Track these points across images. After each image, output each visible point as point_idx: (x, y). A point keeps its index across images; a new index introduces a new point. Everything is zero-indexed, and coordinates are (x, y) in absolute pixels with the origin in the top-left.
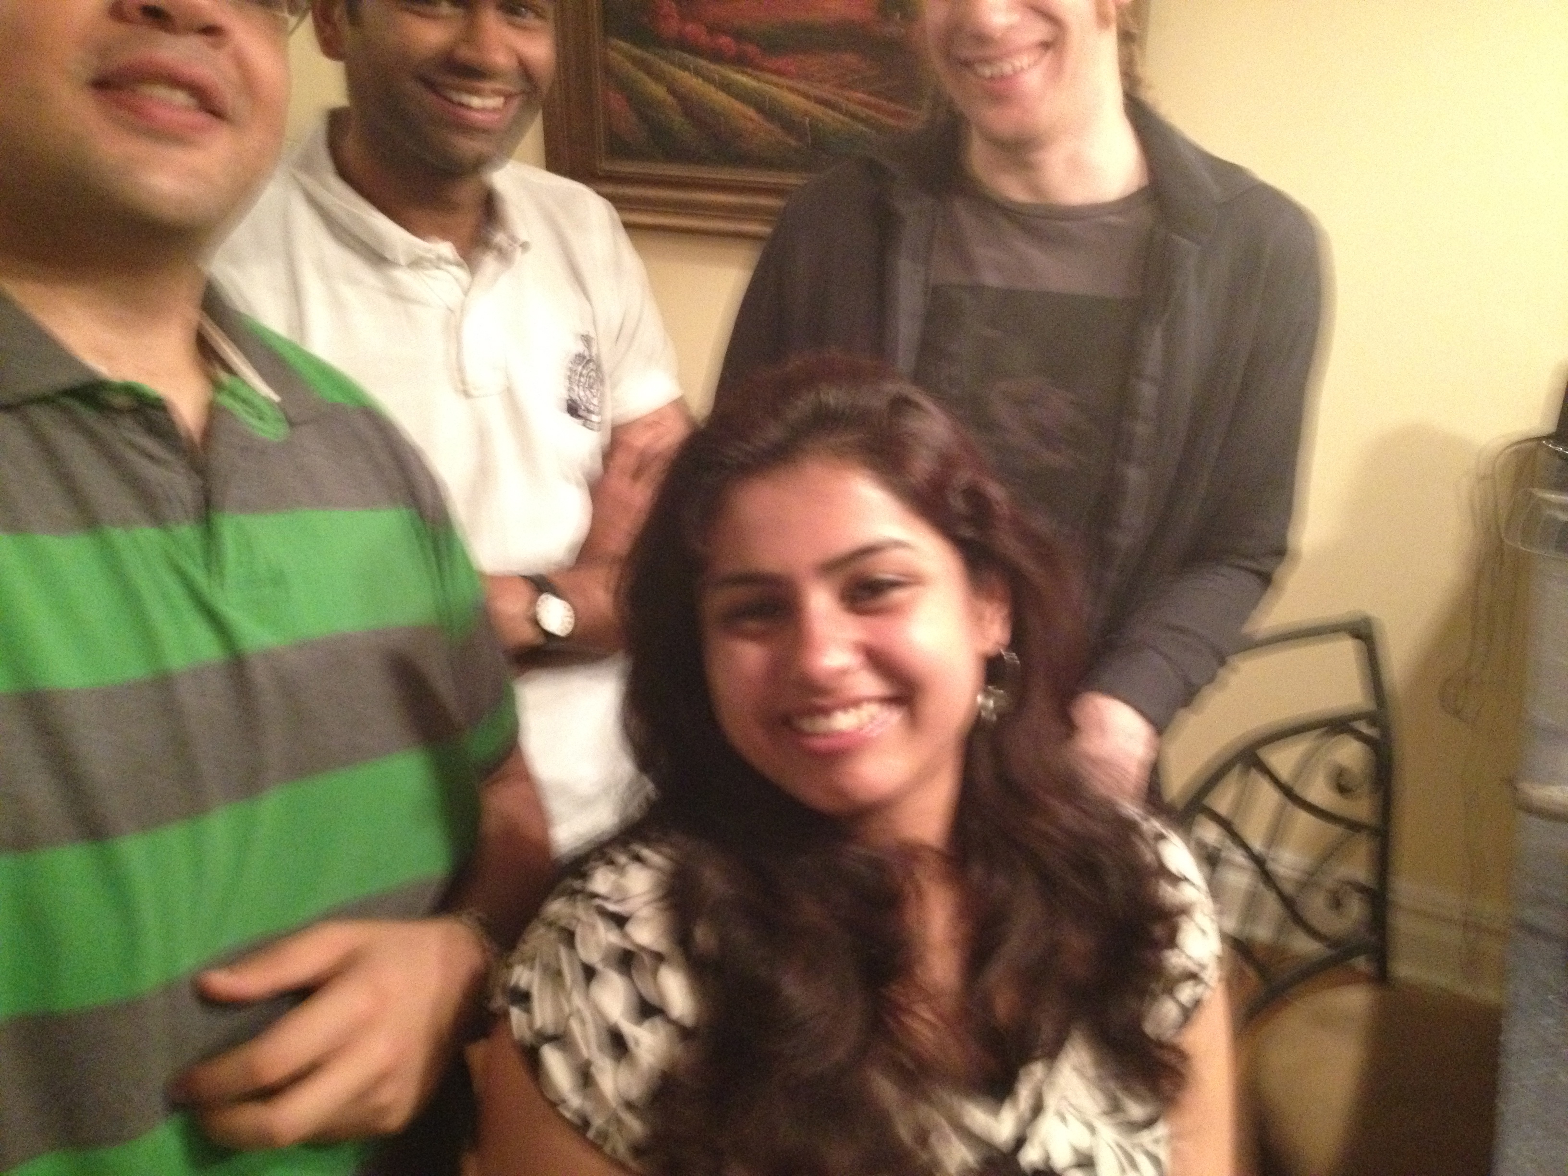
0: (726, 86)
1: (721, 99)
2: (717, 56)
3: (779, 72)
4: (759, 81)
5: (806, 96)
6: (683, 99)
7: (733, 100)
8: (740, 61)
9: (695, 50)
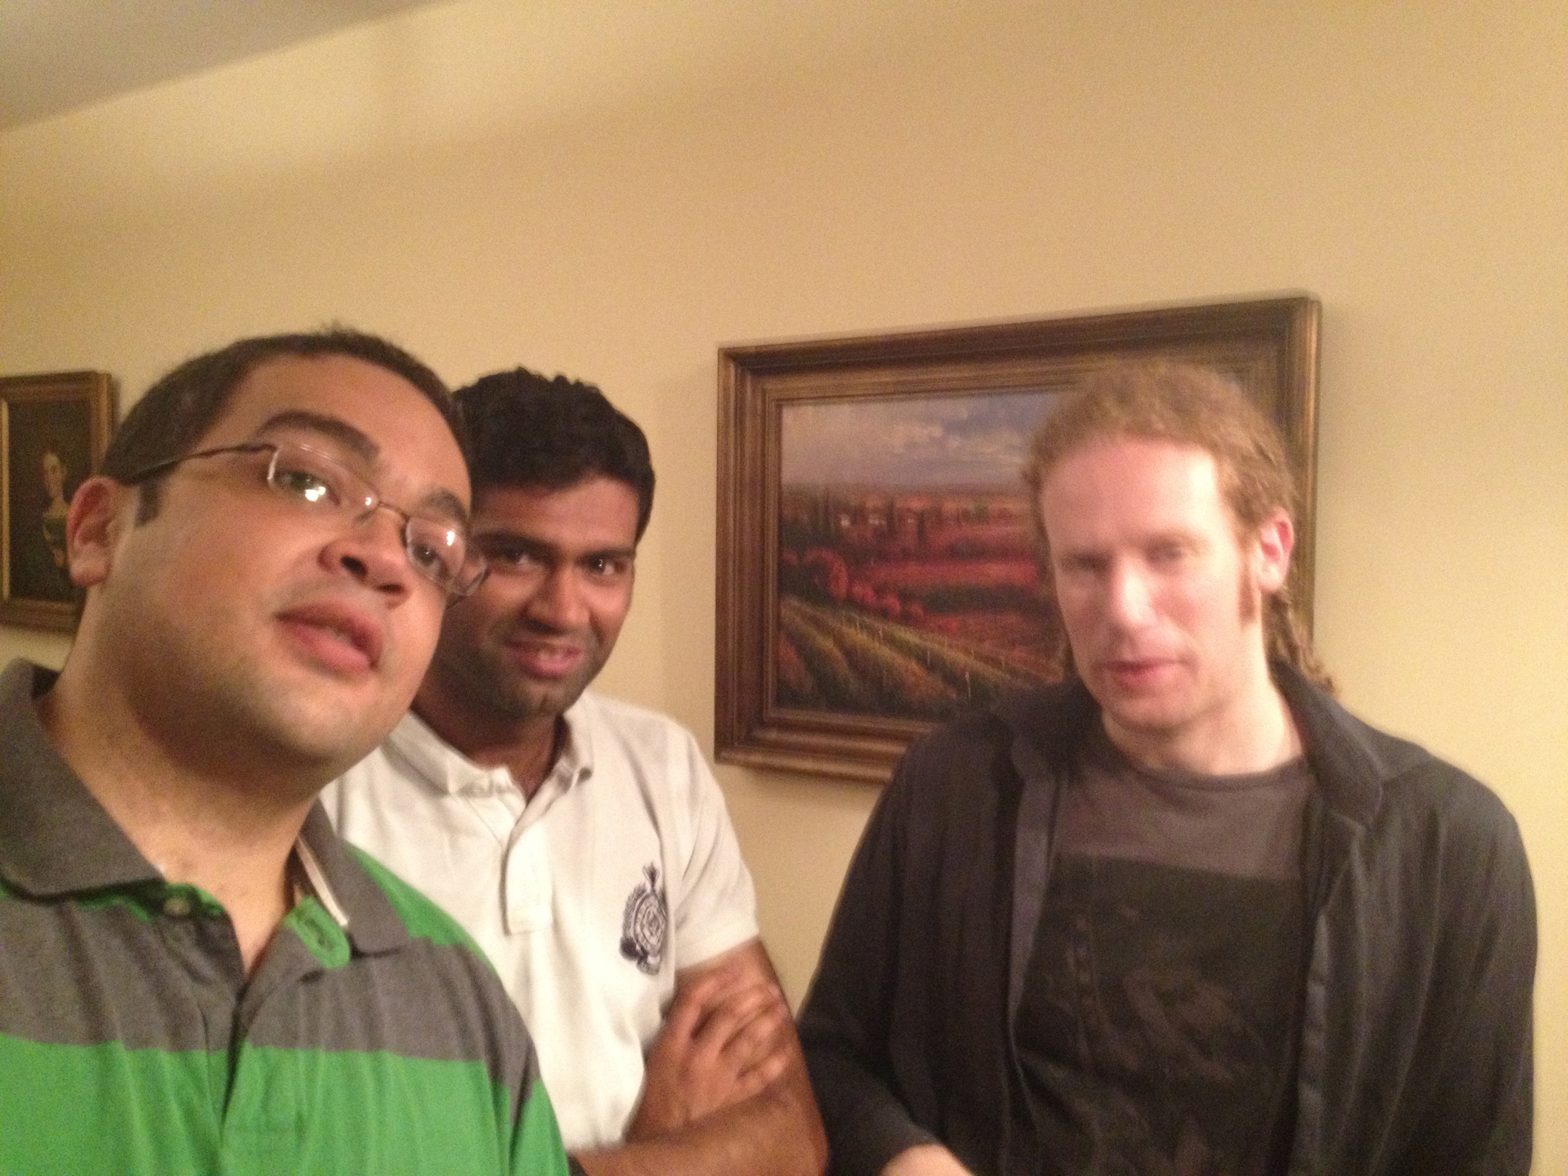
0: (891, 641)
1: (886, 653)
2: (884, 614)
3: (941, 630)
4: (921, 638)
5: (967, 651)
6: (849, 653)
7: (894, 653)
8: (906, 619)
9: (862, 607)
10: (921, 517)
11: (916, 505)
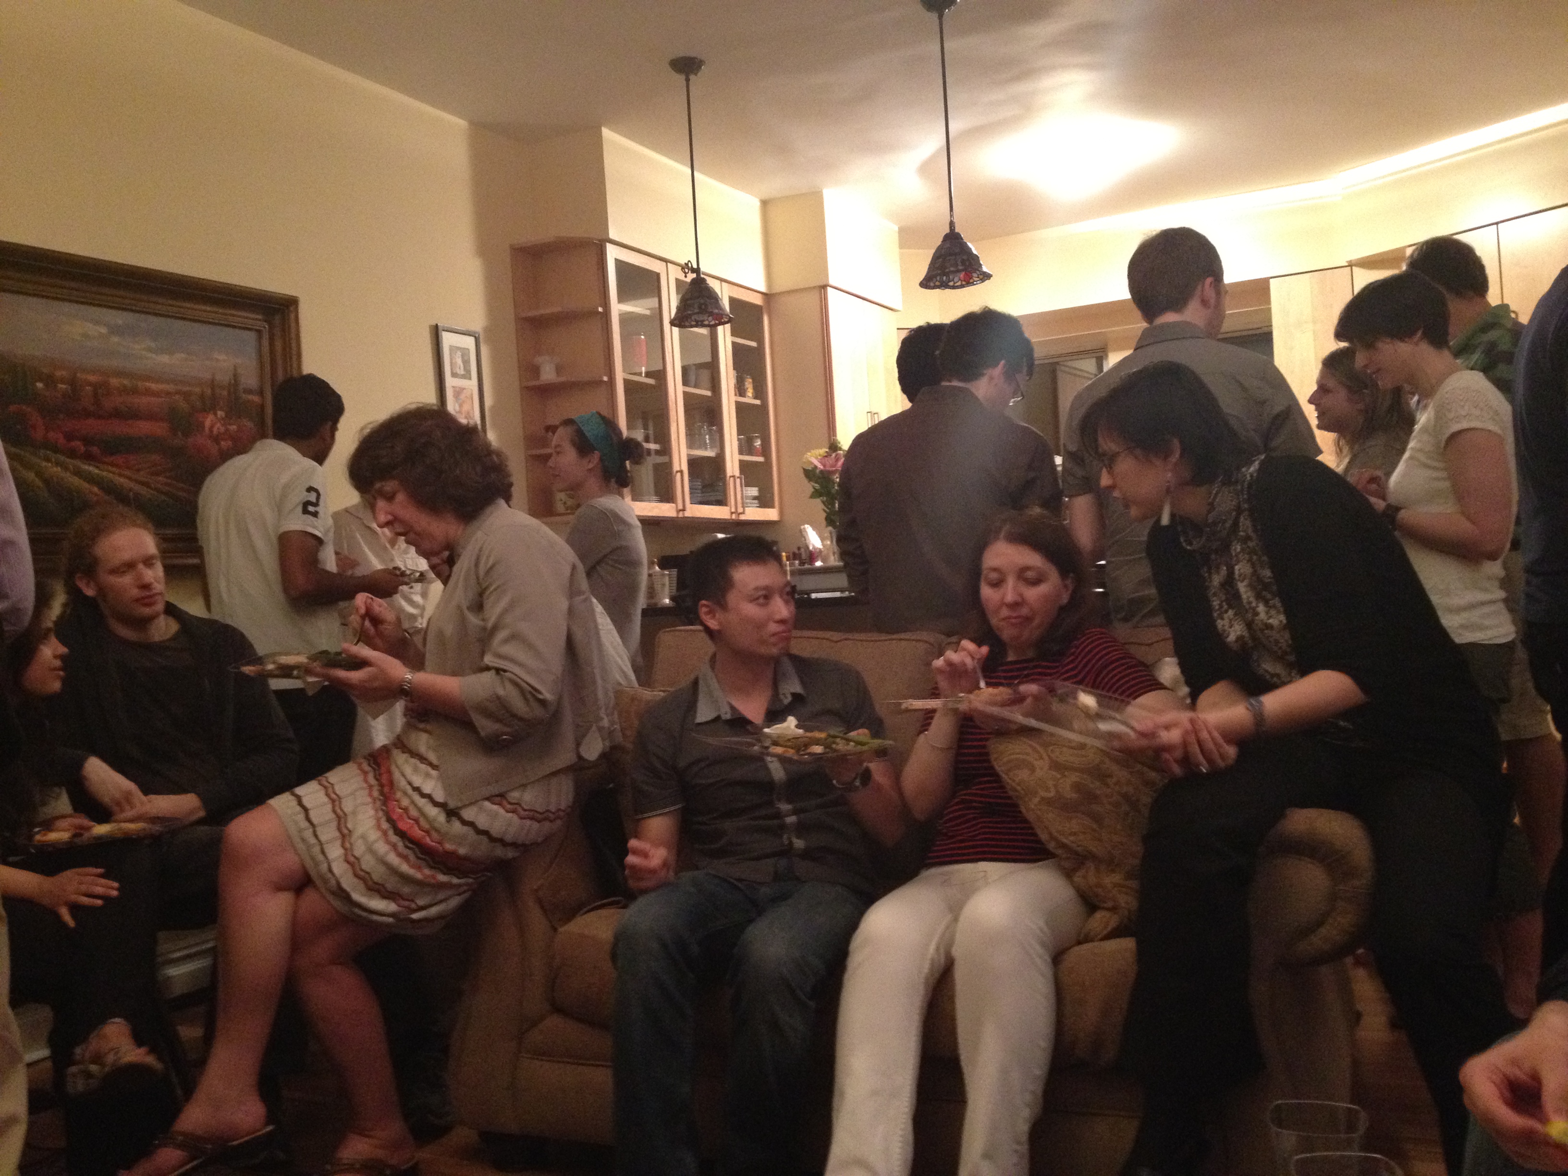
0: (78, 473)
1: (76, 481)
2: (72, 454)
3: (112, 465)
4: (100, 470)
5: (130, 478)
6: (47, 482)
7: (81, 481)
8: (89, 457)
9: (56, 450)
10: (96, 386)
11: (92, 378)
